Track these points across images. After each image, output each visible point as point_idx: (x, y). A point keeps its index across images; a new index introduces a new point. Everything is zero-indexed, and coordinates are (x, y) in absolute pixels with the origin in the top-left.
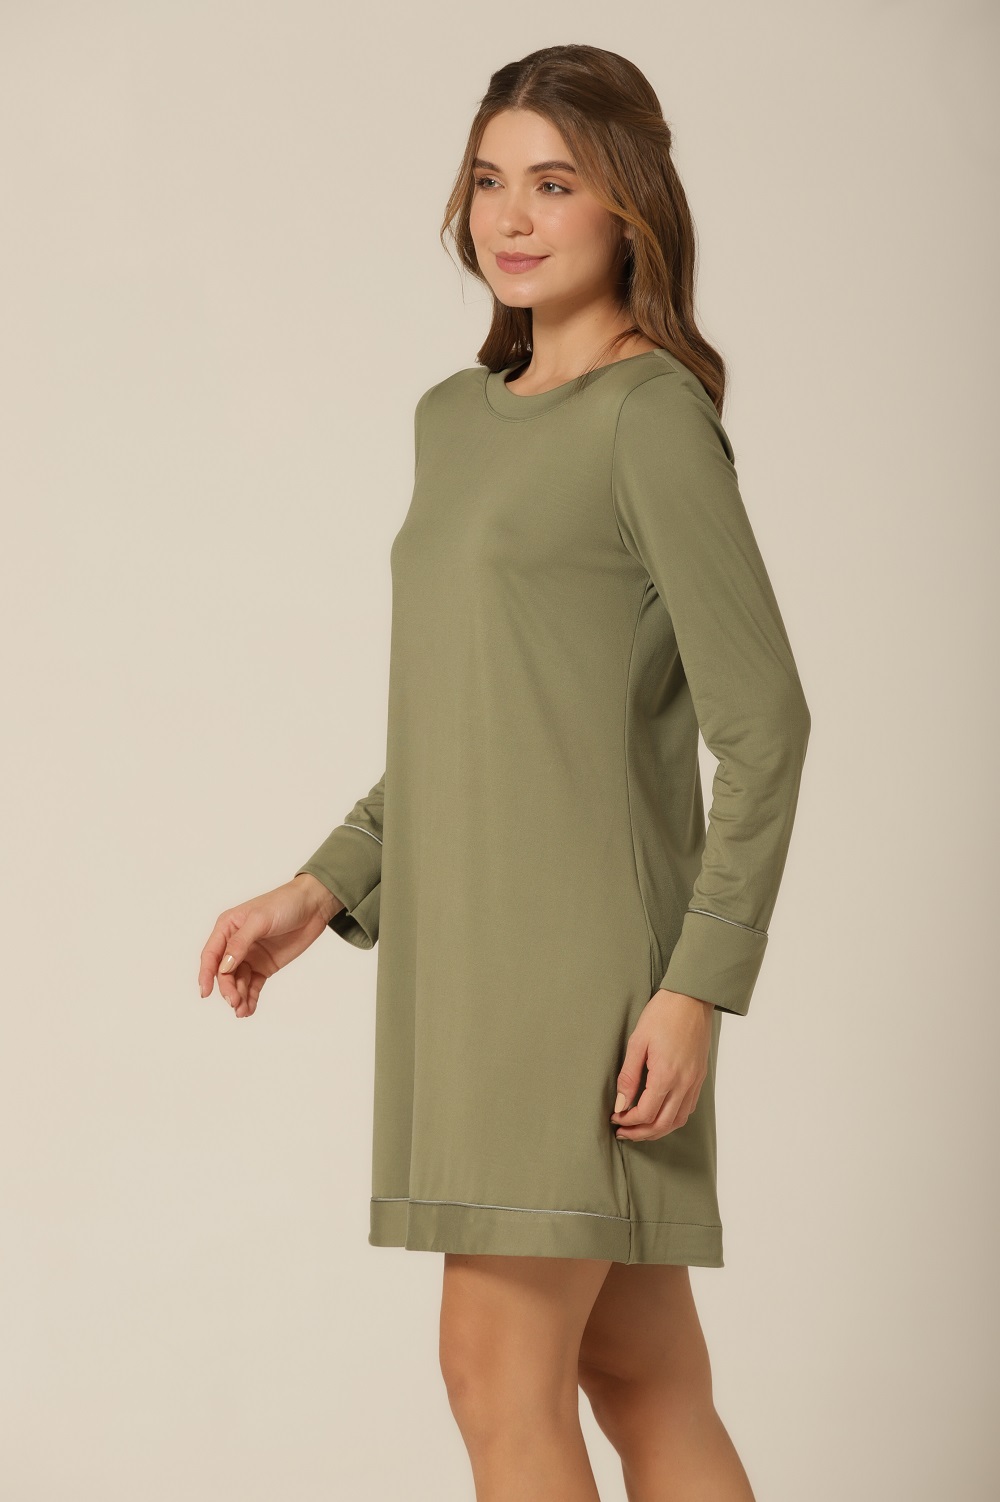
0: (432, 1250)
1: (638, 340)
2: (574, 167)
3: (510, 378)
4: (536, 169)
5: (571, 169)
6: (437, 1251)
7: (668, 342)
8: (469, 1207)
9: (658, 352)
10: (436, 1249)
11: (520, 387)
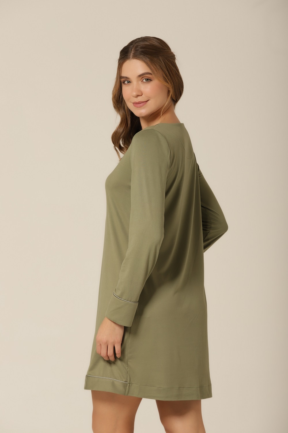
2: (152, 73)
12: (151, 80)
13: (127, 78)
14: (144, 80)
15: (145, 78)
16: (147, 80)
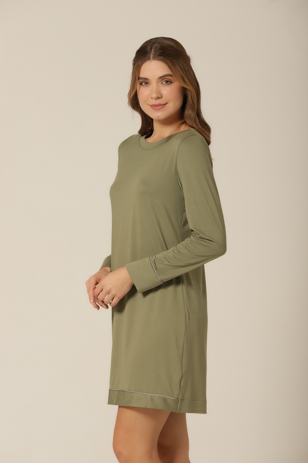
0: (115, 405)
1: (186, 125)
2: (173, 75)
3: (146, 138)
4: (161, 78)
5: (171, 76)
6: (116, 405)
7: (195, 126)
8: (126, 391)
9: (192, 129)
10: (116, 404)
11: (150, 140)
12: (171, 82)
13: (146, 79)
14: (164, 83)
15: (166, 80)
16: (167, 82)
